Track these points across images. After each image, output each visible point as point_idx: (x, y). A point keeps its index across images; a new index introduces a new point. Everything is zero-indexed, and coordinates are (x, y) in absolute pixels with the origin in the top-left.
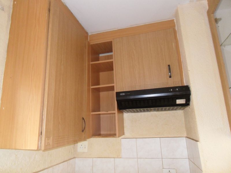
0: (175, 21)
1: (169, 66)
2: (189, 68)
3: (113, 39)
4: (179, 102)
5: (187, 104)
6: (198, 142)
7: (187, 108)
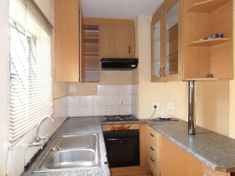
0: (135, 21)
1: (129, 47)
2: (139, 50)
3: (100, 24)
4: (133, 66)
5: (136, 67)
6: (139, 84)
7: (135, 70)
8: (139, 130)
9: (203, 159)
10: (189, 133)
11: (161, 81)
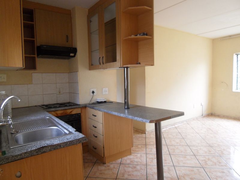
0: (71, 11)
1: (67, 36)
6: (78, 72)
8: (80, 114)
9: (141, 119)
10: (125, 108)
11: (101, 69)
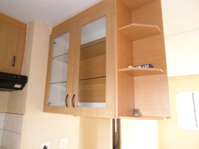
1: (14, 57)
4: (17, 86)
5: (21, 89)
6: (24, 115)
